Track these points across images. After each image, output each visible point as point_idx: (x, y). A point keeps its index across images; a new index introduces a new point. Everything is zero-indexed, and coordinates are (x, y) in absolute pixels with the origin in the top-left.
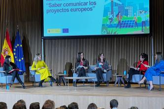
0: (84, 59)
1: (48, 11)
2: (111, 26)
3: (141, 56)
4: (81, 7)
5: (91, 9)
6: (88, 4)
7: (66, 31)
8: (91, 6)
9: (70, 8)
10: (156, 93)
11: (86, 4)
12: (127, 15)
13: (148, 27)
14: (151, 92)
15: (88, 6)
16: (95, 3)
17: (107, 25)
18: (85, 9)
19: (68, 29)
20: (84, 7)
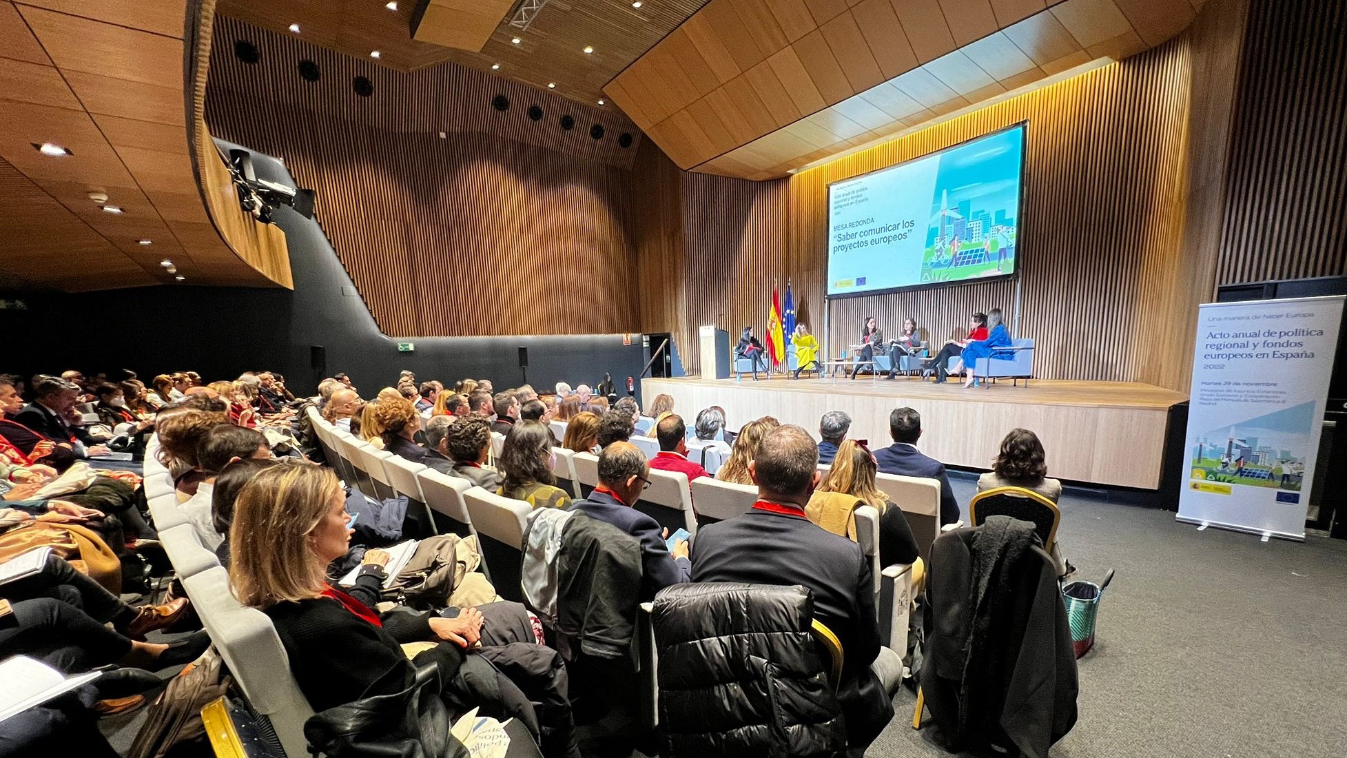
0: (874, 330)
1: (836, 249)
2: (938, 265)
3: (973, 319)
4: (887, 234)
5: (905, 236)
6: (900, 226)
7: (861, 282)
8: (906, 230)
9: (869, 238)
10: (978, 393)
11: (896, 227)
12: (970, 237)
13: (1011, 260)
14: (968, 391)
15: (901, 230)
16: (912, 223)
17: (932, 263)
18: (894, 238)
19: (865, 278)
20: (893, 233)
